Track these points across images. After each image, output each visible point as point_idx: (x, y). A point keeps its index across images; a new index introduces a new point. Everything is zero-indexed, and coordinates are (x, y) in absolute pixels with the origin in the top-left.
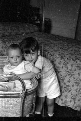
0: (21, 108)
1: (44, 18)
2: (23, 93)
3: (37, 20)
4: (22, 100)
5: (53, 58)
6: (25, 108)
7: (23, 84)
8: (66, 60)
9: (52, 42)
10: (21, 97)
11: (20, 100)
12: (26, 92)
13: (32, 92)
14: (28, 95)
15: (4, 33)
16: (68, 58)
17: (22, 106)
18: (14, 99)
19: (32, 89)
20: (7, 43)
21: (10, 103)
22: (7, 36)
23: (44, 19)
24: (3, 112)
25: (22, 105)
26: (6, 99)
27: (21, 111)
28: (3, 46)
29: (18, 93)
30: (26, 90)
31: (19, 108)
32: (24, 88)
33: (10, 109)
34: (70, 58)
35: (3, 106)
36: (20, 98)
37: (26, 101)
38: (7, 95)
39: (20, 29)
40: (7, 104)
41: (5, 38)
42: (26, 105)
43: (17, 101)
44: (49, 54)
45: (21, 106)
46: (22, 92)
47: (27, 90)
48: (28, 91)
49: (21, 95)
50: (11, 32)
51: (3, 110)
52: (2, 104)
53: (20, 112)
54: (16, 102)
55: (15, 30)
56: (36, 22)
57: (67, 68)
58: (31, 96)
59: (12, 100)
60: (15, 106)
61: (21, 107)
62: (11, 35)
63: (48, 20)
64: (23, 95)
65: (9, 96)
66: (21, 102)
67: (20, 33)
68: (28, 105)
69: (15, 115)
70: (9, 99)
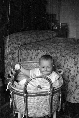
0: (49, 105)
1: (61, 23)
3: (54, 26)
4: (50, 97)
5: (75, 61)
6: (53, 104)
9: (71, 46)
10: (49, 95)
11: (48, 97)
13: (58, 90)
14: (55, 93)
15: (26, 41)
17: (50, 102)
18: (43, 97)
19: (58, 87)
20: (29, 50)
21: (40, 101)
22: (28, 44)
23: (60, 25)
24: (34, 109)
26: (36, 97)
27: (50, 107)
28: (25, 54)
30: (53, 88)
31: (48, 105)
32: (51, 86)
33: (40, 106)
35: (34, 104)
37: (53, 99)
38: (36, 93)
39: (40, 36)
40: (37, 102)
41: (26, 46)
43: (46, 99)
46: (49, 90)
48: (55, 89)
49: (49, 93)
50: (32, 40)
52: (33, 102)
55: (35, 38)
58: (57, 93)
59: (41, 98)
60: (44, 103)
62: (32, 43)
63: (65, 25)
64: (51, 92)
66: (49, 99)
67: (40, 40)
68: (55, 101)
69: (44, 111)
70: (38, 97)
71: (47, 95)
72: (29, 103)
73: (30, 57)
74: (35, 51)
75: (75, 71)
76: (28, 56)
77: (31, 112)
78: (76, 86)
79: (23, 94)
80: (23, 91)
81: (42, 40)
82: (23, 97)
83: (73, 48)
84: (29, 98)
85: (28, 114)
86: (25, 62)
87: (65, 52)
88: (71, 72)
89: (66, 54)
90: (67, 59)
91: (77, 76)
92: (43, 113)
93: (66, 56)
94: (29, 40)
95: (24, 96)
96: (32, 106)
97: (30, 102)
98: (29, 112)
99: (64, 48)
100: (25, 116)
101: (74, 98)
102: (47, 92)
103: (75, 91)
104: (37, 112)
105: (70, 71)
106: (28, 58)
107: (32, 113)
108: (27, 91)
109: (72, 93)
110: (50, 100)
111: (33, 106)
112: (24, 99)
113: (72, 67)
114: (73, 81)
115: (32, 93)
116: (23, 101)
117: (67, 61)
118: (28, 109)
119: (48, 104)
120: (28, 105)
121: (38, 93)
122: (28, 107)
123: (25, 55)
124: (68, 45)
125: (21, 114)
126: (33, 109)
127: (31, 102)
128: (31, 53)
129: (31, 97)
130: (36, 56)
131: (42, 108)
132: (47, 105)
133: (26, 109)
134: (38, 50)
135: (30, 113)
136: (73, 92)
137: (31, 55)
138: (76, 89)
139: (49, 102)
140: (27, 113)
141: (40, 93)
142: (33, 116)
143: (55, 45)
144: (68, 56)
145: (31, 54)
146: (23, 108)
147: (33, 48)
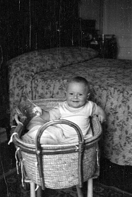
1: (103, 35)
2: (80, 145)
3: (92, 40)
4: (79, 155)
5: (123, 96)
6: (86, 167)
7: (79, 132)
9: (119, 71)
10: (77, 151)
11: (76, 156)
12: (84, 144)
14: (88, 149)
15: (44, 66)
18: (68, 155)
19: (93, 139)
20: (49, 80)
21: (63, 161)
22: (48, 70)
23: (103, 37)
24: (54, 176)
25: (80, 162)
26: (57, 156)
27: (80, 172)
28: (43, 86)
29: (72, 145)
30: (83, 141)
31: (77, 168)
32: (80, 138)
33: (63, 170)
35: (53, 167)
36: (77, 153)
37: (85, 158)
38: (57, 149)
39: (67, 56)
40: (58, 163)
41: (45, 74)
42: (86, 163)
43: (73, 158)
44: (116, 91)
45: (79, 164)
46: (78, 144)
47: (85, 140)
48: (87, 141)
49: (78, 148)
50: (54, 64)
51: (54, 173)
52: (52, 163)
53: (78, 173)
56: (92, 43)
58: (91, 149)
59: (64, 157)
60: (70, 166)
61: (80, 167)
63: (110, 37)
64: (80, 147)
65: (61, 150)
66: (78, 159)
67: (68, 63)
68: (89, 162)
69: (71, 178)
70: (60, 156)
71: (74, 151)
72: (46, 166)
73: (51, 92)
74: (59, 81)
75: (124, 112)
76: (48, 91)
77: (49, 181)
78: (127, 137)
79: (34, 150)
80: (34, 146)
81: (71, 64)
82: (35, 156)
83: (121, 75)
84: (45, 157)
85: (44, 184)
86: (41, 100)
87: (108, 82)
88: (117, 115)
89: (109, 86)
90: (111, 94)
91: (127, 121)
92: (70, 182)
93: (110, 88)
95: (37, 154)
96: (50, 171)
97: (47, 164)
98: (47, 180)
99: (107, 76)
100: (40, 186)
101: (124, 157)
102: (74, 146)
103: (125, 146)
104: (60, 180)
105: (116, 113)
106: (47, 93)
107: (51, 181)
108: (42, 146)
109: (121, 149)
110: (80, 159)
111: (52, 169)
112: (36, 160)
113: (120, 106)
114: (121, 130)
115: (50, 150)
116: (36, 163)
117: (111, 97)
118: (45, 175)
119: (77, 166)
120: (44, 169)
121: (59, 149)
122: (44, 172)
123: (42, 89)
124: (114, 71)
126: (52, 175)
127: (49, 163)
128: (52, 85)
129: (49, 156)
130: (60, 89)
131: (67, 173)
133: (42, 175)
134: (63, 79)
135: (49, 182)
136: (121, 147)
137: (51, 89)
138: (127, 143)
139: (78, 162)
140: (44, 181)
141: (63, 148)
142: (52, 186)
143: (91, 70)
144: (113, 88)
145: (52, 87)
146: (37, 174)
147: (55, 77)
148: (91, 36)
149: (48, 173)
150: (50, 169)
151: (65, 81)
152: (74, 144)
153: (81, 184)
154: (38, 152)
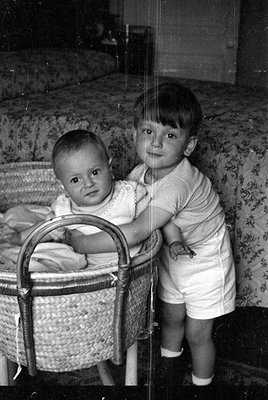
0: (115, 322)
1: (127, 26)
2: (122, 272)
3: (105, 35)
4: (117, 294)
6: (129, 319)
8: (233, 152)
10: (113, 286)
11: (110, 295)
12: (131, 268)
13: (146, 264)
14: (135, 279)
16: (238, 147)
17: (118, 313)
18: (93, 294)
19: (148, 256)
20: (26, 118)
21: (79, 310)
23: (127, 31)
24: (59, 342)
25: (119, 310)
26: (66, 299)
27: (117, 330)
28: (12, 132)
29: (103, 271)
30: (128, 262)
31: (111, 323)
33: (80, 328)
34: (246, 145)
35: (58, 323)
36: (113, 291)
37: (129, 299)
38: (67, 283)
40: (69, 313)
42: (131, 310)
43: (103, 301)
45: (115, 315)
46: (116, 269)
47: (132, 260)
48: (136, 262)
49: (116, 278)
51: (60, 336)
52: (54, 315)
54: (101, 303)
55: (42, 77)
56: (106, 42)
57: (242, 180)
58: (142, 279)
59: (84, 300)
60: (96, 318)
62: (33, 93)
63: (143, 31)
64: (121, 276)
65: (75, 285)
66: (116, 302)
67: (61, 83)
68: (136, 308)
69: (97, 346)
70: (74, 297)
71: (108, 285)
72: (39, 322)
73: (30, 144)
74: (47, 119)
76: (22, 141)
77: (46, 354)
79: (15, 287)
80: (13, 276)
81: (67, 85)
82: (14, 300)
84: (38, 300)
85: (34, 361)
86: (12, 164)
92: (94, 355)
94: (21, 84)
95: (19, 296)
96: (49, 332)
97: (43, 316)
98: (42, 354)
102: (108, 275)
104: (72, 353)
106: (20, 146)
107: (51, 355)
108: (33, 276)
110: (119, 303)
111: (56, 329)
112: (18, 308)
116: (17, 316)
118: (37, 343)
119: (112, 318)
120: (36, 330)
121: (72, 281)
122: (36, 337)
123: (11, 136)
125: (8, 360)
126: (53, 342)
127: (48, 315)
128: (33, 128)
129: (46, 298)
131: (89, 336)
132: (108, 323)
133: (30, 343)
134: (57, 117)
135: (45, 357)
137: (31, 137)
139: (115, 311)
140: (35, 357)
141: (82, 280)
142: (54, 366)
145: (34, 133)
146: (17, 340)
147: (39, 110)
148: (101, 28)
149: (45, 336)
150: (51, 329)
151: (62, 119)
152: (108, 271)
153: (118, 357)
154: (25, 291)
